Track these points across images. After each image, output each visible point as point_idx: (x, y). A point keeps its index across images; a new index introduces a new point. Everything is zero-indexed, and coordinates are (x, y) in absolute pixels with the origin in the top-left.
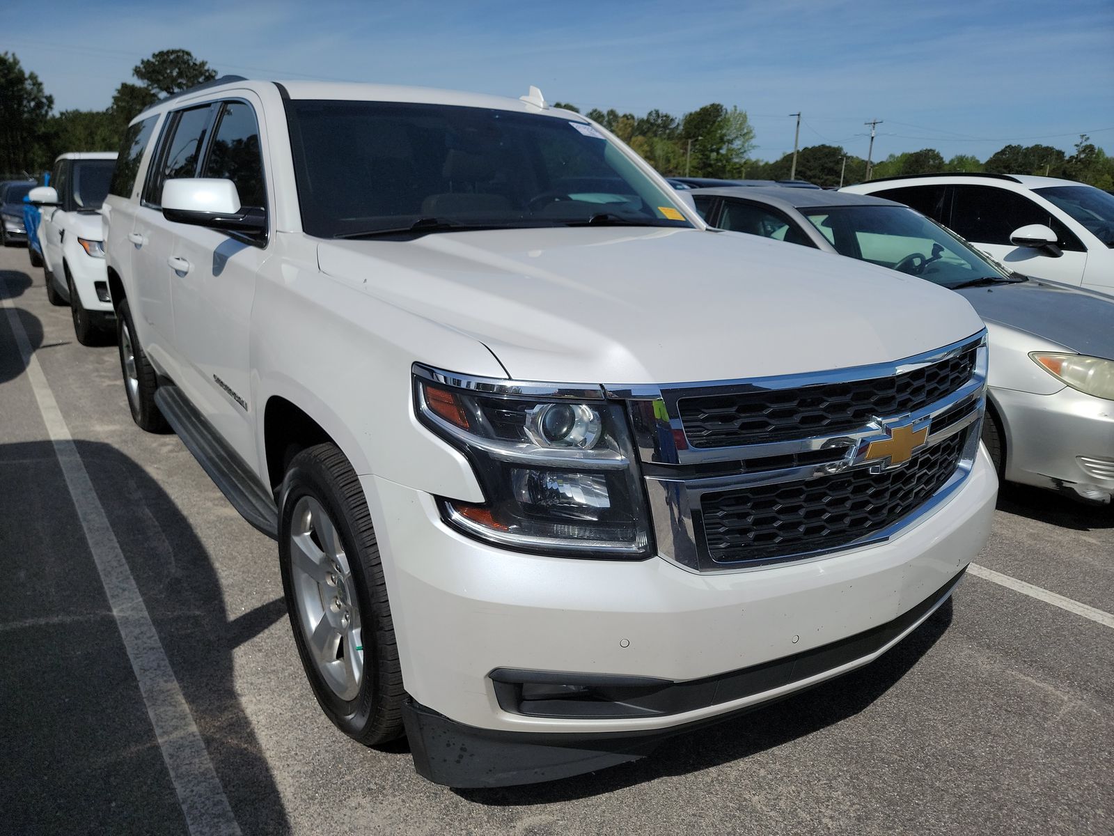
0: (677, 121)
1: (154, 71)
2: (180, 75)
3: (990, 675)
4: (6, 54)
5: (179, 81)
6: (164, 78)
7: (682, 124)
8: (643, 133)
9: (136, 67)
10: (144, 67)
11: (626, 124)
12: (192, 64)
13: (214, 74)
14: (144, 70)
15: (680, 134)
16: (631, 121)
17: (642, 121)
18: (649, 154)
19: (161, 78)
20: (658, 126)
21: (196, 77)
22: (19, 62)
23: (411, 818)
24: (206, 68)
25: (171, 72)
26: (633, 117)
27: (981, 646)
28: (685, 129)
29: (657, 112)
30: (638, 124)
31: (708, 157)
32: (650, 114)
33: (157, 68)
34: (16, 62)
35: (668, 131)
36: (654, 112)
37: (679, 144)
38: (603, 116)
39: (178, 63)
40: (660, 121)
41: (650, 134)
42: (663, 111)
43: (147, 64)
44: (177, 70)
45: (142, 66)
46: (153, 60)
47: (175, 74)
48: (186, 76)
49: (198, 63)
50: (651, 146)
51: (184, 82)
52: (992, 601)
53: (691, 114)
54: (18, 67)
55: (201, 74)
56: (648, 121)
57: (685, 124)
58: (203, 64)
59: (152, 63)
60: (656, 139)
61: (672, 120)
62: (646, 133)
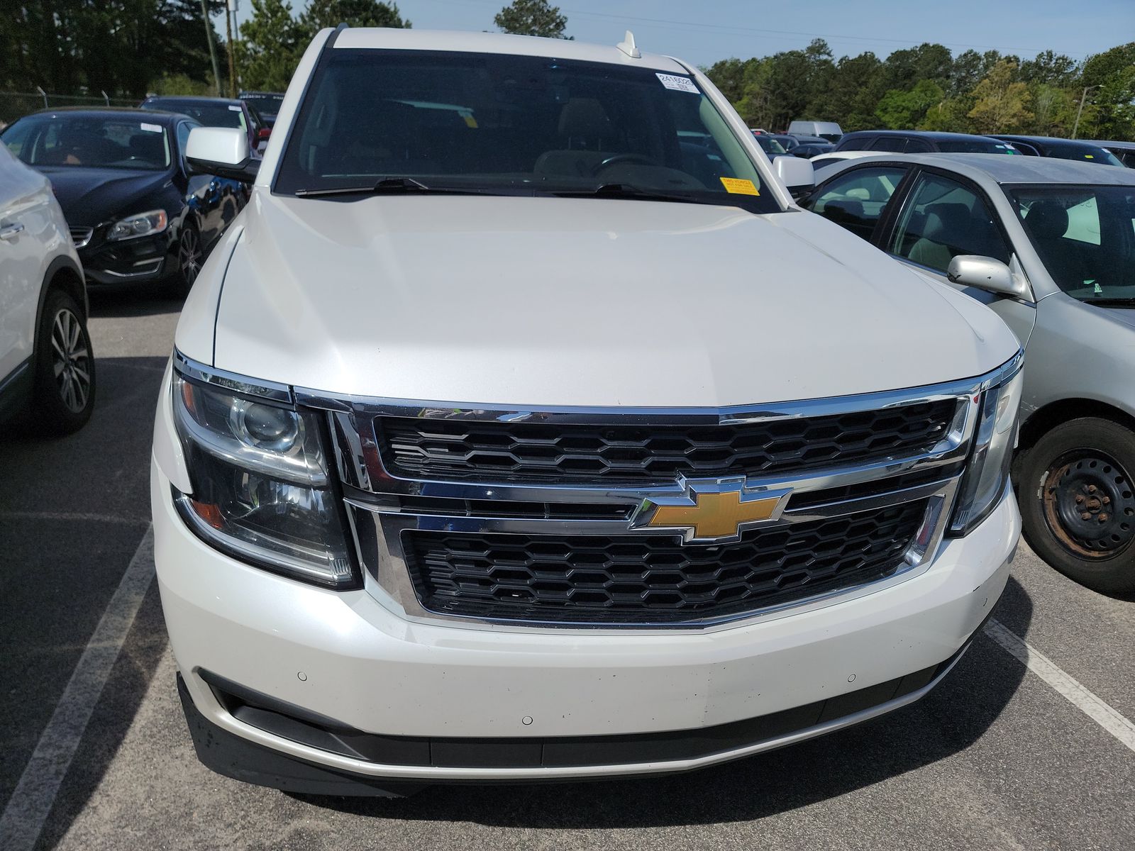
0: (1076, 65)
1: (512, 19)
2: (534, 21)
3: (968, 827)
4: (389, 3)
5: (533, 28)
6: (520, 25)
7: (1082, 68)
8: (1027, 79)
9: (498, 15)
10: (504, 15)
11: (1006, 68)
12: (546, 11)
13: (564, 20)
14: (503, 18)
15: (1079, 81)
16: (1013, 65)
17: (1029, 64)
18: (1029, 105)
19: (518, 25)
20: (1050, 70)
21: (548, 24)
22: (398, 11)
23: (212, 784)
24: (558, 14)
25: (527, 20)
26: (1017, 59)
27: (988, 787)
28: (1086, 73)
29: (1050, 55)
30: (1023, 68)
31: (1109, 110)
32: (1041, 56)
33: (515, 16)
34: (396, 12)
35: (1061, 77)
36: (1045, 53)
37: (1073, 94)
38: (979, 58)
39: (534, 10)
40: (1052, 64)
41: (1035, 80)
42: (1058, 53)
43: (507, 11)
44: (532, 17)
45: (502, 14)
46: (512, 8)
47: (530, 21)
48: (540, 23)
49: (551, 9)
50: (1034, 94)
51: (537, 29)
52: (1055, 733)
53: (1098, 56)
54: (397, 15)
55: (553, 20)
56: (1037, 64)
57: (1086, 69)
58: (556, 10)
59: (512, 10)
60: (1043, 87)
61: (1070, 63)
62: (1031, 78)
